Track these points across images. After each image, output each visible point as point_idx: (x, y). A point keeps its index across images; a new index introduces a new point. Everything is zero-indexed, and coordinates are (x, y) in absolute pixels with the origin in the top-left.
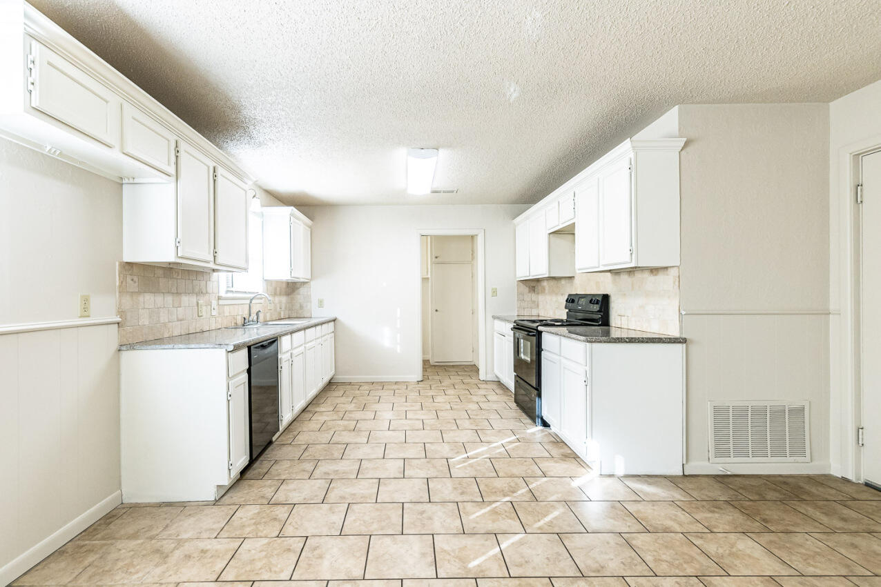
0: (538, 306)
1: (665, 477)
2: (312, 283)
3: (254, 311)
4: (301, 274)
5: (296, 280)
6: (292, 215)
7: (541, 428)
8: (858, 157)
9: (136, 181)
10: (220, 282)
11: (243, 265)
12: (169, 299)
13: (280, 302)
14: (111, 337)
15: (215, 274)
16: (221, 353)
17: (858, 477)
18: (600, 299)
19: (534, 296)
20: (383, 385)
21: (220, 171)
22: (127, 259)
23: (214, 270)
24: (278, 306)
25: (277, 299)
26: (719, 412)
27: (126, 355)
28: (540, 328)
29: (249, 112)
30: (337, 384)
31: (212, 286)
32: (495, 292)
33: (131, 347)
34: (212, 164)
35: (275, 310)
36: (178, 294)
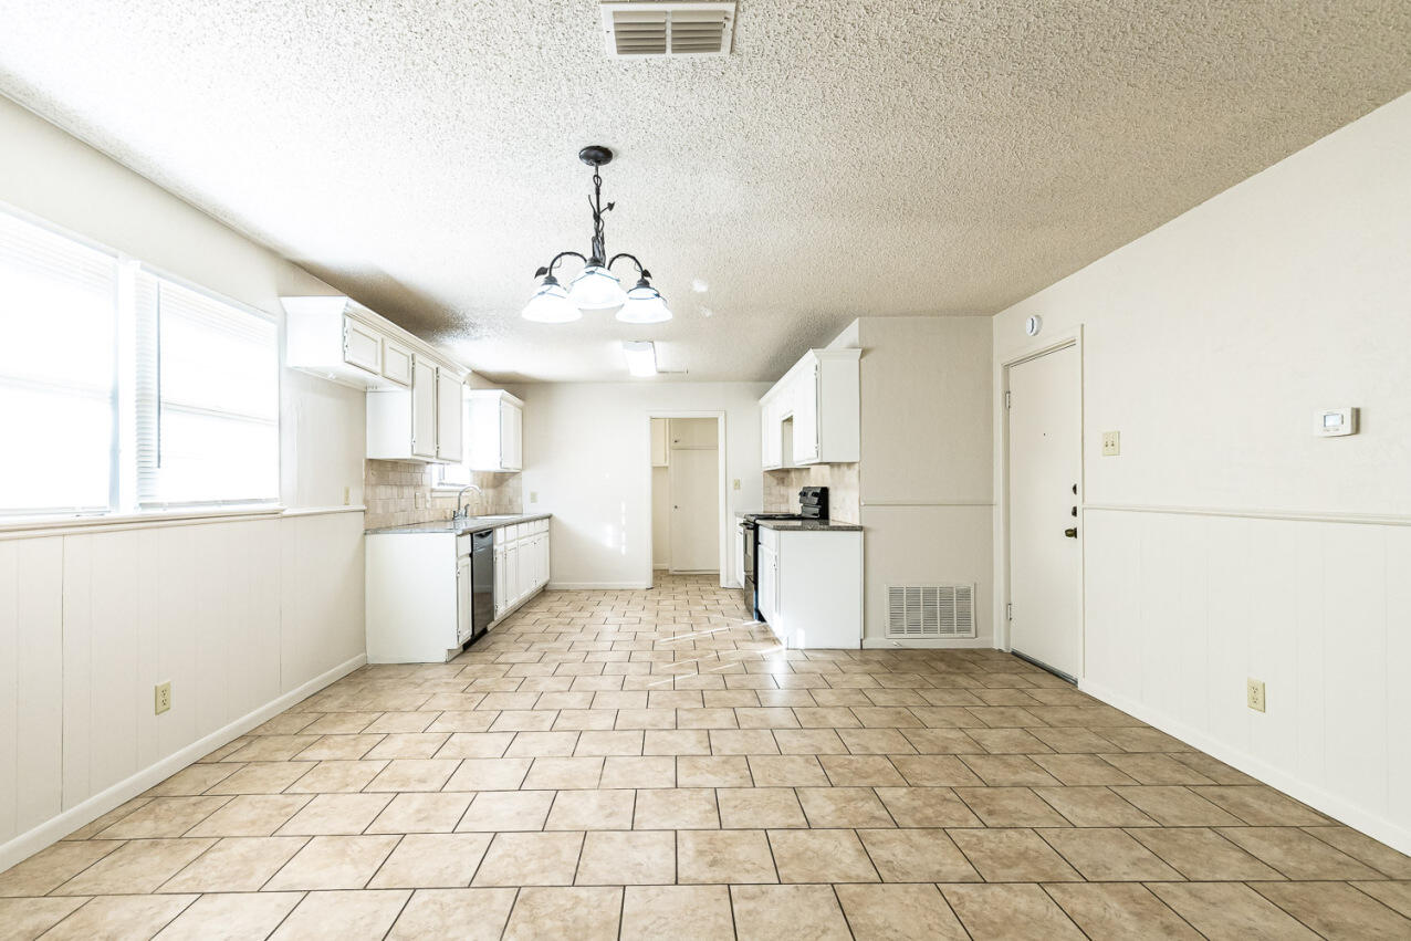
0: (787, 501)
1: (844, 650)
2: (523, 473)
3: (463, 504)
4: (512, 464)
5: (506, 471)
6: (501, 398)
7: (757, 622)
8: (1007, 367)
9: (379, 389)
10: (432, 475)
11: (457, 458)
12: (395, 490)
13: (487, 496)
14: (358, 522)
15: (429, 466)
16: (451, 537)
17: (1007, 646)
18: (818, 491)
19: (783, 490)
20: (605, 592)
21: (442, 370)
22: (369, 457)
23: (428, 463)
24: (485, 500)
25: (484, 493)
26: (895, 593)
27: (370, 538)
28: (758, 522)
29: (470, 319)
30: (552, 592)
31: (426, 479)
32: (737, 485)
33: (376, 531)
34: (434, 366)
35: (482, 504)
36: (402, 486)
